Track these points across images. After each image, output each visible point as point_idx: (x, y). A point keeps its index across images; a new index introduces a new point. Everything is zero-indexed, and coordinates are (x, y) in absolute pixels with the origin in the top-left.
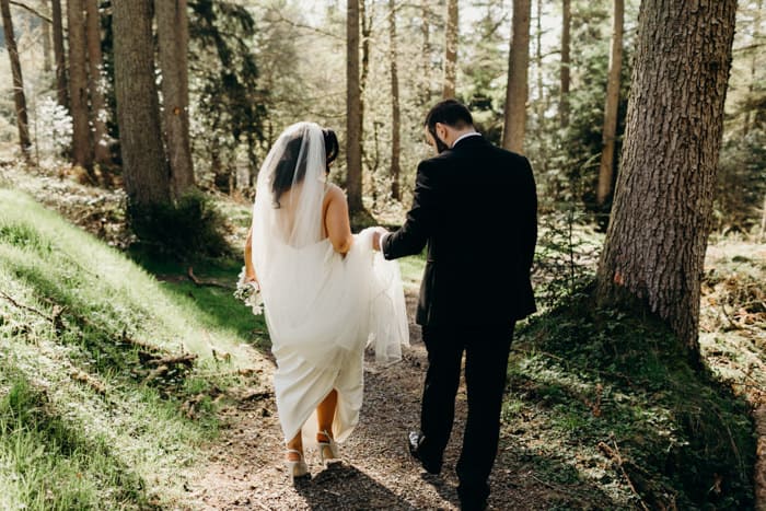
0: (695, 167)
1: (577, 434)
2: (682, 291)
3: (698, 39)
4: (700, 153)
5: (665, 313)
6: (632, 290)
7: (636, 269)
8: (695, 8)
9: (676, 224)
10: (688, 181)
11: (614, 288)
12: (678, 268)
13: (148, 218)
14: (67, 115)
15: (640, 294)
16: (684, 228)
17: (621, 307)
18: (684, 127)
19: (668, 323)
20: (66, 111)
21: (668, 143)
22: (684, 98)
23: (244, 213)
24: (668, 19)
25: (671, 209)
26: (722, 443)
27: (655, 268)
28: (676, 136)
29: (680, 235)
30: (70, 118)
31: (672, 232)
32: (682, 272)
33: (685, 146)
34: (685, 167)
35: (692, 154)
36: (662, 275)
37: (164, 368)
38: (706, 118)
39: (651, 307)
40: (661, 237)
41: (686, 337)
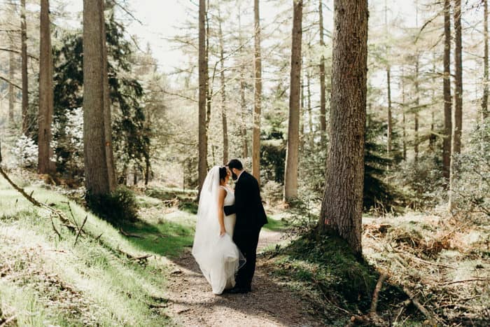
0: (353, 176)
1: (305, 277)
2: (351, 227)
3: (351, 126)
4: (355, 170)
5: (345, 236)
6: (332, 227)
7: (333, 218)
8: (349, 116)
9: (347, 199)
10: (351, 182)
11: (325, 226)
12: (349, 217)
13: (99, 202)
14: (34, 144)
15: (335, 228)
16: (351, 200)
17: (327, 234)
18: (348, 160)
19: (346, 241)
20: (33, 142)
21: (342, 166)
22: (347, 148)
23: (141, 200)
24: (339, 119)
25: (345, 192)
26: (362, 283)
27: (340, 217)
28: (345, 164)
29: (349, 204)
30: (35, 146)
31: (346, 202)
32: (351, 219)
33: (348, 168)
34: (349, 176)
35: (352, 171)
36: (343, 220)
37: (138, 260)
38: (356, 157)
39: (339, 234)
40: (342, 205)
41: (355, 247)
